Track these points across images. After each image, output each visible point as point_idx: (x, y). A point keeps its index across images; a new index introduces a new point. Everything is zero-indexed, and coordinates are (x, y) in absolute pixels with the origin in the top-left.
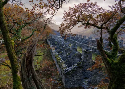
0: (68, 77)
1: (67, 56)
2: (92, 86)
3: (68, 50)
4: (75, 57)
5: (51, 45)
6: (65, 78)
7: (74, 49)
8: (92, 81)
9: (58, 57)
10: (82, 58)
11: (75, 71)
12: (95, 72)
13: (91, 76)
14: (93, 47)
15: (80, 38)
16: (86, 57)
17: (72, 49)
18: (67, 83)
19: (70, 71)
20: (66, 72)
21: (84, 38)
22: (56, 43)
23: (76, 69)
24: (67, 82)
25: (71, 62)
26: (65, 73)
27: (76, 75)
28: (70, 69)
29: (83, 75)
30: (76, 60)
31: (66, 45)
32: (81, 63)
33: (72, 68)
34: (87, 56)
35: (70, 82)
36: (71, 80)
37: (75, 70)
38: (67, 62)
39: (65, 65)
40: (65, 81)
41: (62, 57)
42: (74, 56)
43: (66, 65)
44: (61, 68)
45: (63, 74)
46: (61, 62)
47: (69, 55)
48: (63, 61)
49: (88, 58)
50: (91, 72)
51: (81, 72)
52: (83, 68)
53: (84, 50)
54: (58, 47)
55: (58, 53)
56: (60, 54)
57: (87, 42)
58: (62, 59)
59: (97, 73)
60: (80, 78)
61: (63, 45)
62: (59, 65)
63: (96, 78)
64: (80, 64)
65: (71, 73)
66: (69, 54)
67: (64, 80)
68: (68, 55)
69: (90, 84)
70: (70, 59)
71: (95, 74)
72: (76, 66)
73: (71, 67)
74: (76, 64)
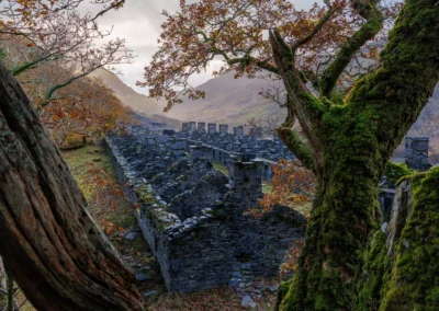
0: (179, 253)
1: (176, 187)
2: (262, 283)
3: (179, 167)
4: (204, 189)
5: (122, 158)
6: (170, 259)
7: (203, 160)
8: (262, 265)
9: (145, 191)
10: (227, 185)
11: (202, 233)
12: (272, 233)
13: (260, 248)
14: (265, 160)
15: (223, 135)
16: (241, 184)
17: (195, 161)
18: (176, 276)
19: (187, 233)
20: (171, 236)
21: (235, 135)
22: (139, 148)
23: (206, 225)
24: (178, 271)
25: (191, 207)
26: (170, 239)
27: (208, 244)
28: (187, 226)
29: (233, 245)
30: (207, 198)
31: (175, 152)
32: (226, 204)
33: (195, 222)
34: (247, 180)
35: (187, 270)
36: (189, 266)
37: (204, 229)
38: (175, 204)
39: (170, 215)
40: (171, 268)
41: (161, 190)
42: (200, 186)
43: (175, 216)
44: (155, 226)
45: (161, 246)
46: (155, 205)
47: (184, 184)
48: (165, 203)
49: (248, 186)
50: (261, 233)
51: (224, 234)
52: (231, 220)
53: (235, 159)
54: (147, 161)
55: (145, 181)
56: (151, 183)
57: (245, 146)
58: (158, 198)
59: (280, 238)
60: (221, 257)
61: (164, 154)
62: (150, 218)
63: (275, 254)
64: (221, 206)
65: (192, 239)
66: (185, 179)
67: (165, 268)
68: (180, 185)
69: (256, 276)
70: (188, 194)
71: (273, 240)
72: (209, 215)
73: (189, 220)
74: (209, 209)
